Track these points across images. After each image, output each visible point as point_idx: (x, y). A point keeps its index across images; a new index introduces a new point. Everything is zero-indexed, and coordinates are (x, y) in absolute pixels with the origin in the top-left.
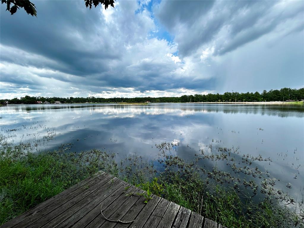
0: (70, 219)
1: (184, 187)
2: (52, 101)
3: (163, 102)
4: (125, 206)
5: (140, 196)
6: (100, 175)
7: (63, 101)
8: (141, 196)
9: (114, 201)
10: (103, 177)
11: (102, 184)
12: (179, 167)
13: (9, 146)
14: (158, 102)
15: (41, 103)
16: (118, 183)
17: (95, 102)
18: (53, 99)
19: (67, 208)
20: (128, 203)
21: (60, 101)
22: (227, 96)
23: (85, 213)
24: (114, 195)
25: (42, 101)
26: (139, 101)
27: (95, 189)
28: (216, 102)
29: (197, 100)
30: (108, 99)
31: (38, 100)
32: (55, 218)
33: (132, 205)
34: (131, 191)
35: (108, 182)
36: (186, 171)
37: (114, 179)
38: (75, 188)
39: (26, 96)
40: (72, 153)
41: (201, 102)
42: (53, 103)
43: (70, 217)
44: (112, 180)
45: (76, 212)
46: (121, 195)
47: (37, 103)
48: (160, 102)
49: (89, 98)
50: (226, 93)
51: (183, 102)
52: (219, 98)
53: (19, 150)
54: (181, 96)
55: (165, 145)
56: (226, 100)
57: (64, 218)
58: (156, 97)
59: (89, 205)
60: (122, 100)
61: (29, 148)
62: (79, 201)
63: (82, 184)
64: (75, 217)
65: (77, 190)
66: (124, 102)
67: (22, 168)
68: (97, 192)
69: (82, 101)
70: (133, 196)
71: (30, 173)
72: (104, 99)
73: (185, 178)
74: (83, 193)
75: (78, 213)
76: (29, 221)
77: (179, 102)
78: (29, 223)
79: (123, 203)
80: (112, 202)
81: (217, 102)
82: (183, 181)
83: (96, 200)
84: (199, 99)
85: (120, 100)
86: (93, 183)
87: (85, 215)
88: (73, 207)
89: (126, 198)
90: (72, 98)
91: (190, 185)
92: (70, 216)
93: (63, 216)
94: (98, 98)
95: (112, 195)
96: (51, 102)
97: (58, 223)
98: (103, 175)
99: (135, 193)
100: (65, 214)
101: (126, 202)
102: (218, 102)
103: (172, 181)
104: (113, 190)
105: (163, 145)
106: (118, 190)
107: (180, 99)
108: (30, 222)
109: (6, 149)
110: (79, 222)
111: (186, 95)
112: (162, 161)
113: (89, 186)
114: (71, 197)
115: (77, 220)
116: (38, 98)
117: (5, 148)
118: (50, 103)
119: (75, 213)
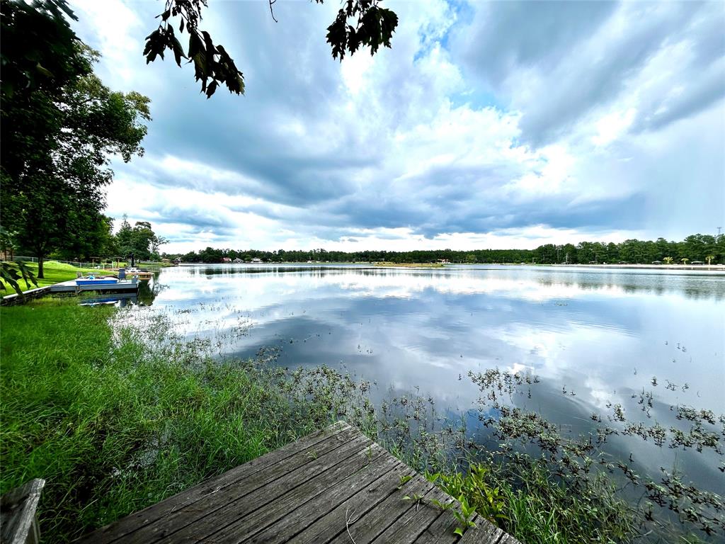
0: (280, 524)
1: (565, 513)
2: (247, 256)
3: (485, 262)
4: (403, 527)
5: (441, 508)
6: (339, 431)
7: (266, 257)
8: (443, 512)
9: (375, 506)
10: (347, 437)
11: (345, 455)
12: (544, 447)
13: (178, 342)
14: (470, 261)
15: (229, 262)
16: (383, 459)
17: (324, 261)
18: (249, 253)
19: (274, 495)
20: (410, 522)
21: (260, 258)
22: (695, 248)
23: (311, 518)
24: (374, 491)
25: (231, 258)
26: (422, 258)
27: (331, 465)
28: (655, 263)
29: (587, 259)
30: (353, 254)
31: (226, 256)
32: (253, 511)
33: (421, 530)
34: (416, 490)
35: (360, 453)
36: (566, 461)
37: (372, 446)
38: (290, 452)
39: (208, 248)
40: (280, 369)
41: (602, 263)
42: (249, 261)
43: (280, 519)
44: (368, 448)
45: (292, 509)
46: (391, 494)
47: (223, 262)
48: (476, 262)
49: (315, 251)
50: (692, 237)
51: (542, 263)
52: (667, 251)
53: (192, 351)
54: (535, 247)
55: (496, 377)
56: (694, 257)
57: (269, 517)
58: (465, 251)
59: (319, 501)
60: (382, 257)
61: (209, 348)
62: (298, 484)
63: (303, 444)
64: (290, 521)
65: (294, 457)
66: (386, 261)
67: (196, 388)
68: (336, 472)
69: (301, 258)
70: (422, 503)
71: (209, 399)
72: (345, 253)
73: (568, 485)
74: (305, 467)
75: (296, 514)
76: (208, 505)
77: (531, 262)
78: (206, 509)
79: (398, 518)
80: (371, 506)
81: (661, 264)
82: (559, 490)
83: (333, 492)
84: (594, 255)
85: (379, 257)
86: (327, 449)
87: (312, 523)
88: (287, 495)
89: (404, 504)
90: (281, 252)
91: (586, 511)
92: (281, 516)
93: (268, 513)
94: (331, 252)
95: (370, 488)
96: (246, 259)
97: (258, 526)
98: (346, 432)
99: (426, 499)
100: (272, 508)
101: (404, 516)
102: (664, 262)
103: (525, 483)
104: (371, 474)
105: (491, 376)
106: (382, 478)
107: (533, 256)
108: (209, 507)
109: (175, 346)
110: (299, 536)
111: (551, 245)
112: (490, 421)
113: (317, 453)
114: (282, 471)
115: (296, 532)
116: (225, 252)
117: (172, 344)
118: (244, 262)
119: (292, 512)
